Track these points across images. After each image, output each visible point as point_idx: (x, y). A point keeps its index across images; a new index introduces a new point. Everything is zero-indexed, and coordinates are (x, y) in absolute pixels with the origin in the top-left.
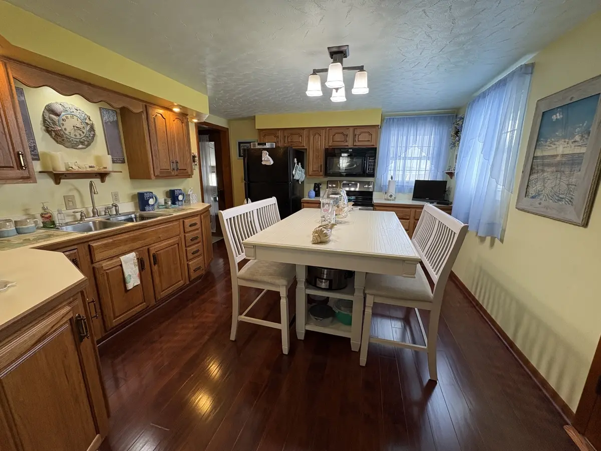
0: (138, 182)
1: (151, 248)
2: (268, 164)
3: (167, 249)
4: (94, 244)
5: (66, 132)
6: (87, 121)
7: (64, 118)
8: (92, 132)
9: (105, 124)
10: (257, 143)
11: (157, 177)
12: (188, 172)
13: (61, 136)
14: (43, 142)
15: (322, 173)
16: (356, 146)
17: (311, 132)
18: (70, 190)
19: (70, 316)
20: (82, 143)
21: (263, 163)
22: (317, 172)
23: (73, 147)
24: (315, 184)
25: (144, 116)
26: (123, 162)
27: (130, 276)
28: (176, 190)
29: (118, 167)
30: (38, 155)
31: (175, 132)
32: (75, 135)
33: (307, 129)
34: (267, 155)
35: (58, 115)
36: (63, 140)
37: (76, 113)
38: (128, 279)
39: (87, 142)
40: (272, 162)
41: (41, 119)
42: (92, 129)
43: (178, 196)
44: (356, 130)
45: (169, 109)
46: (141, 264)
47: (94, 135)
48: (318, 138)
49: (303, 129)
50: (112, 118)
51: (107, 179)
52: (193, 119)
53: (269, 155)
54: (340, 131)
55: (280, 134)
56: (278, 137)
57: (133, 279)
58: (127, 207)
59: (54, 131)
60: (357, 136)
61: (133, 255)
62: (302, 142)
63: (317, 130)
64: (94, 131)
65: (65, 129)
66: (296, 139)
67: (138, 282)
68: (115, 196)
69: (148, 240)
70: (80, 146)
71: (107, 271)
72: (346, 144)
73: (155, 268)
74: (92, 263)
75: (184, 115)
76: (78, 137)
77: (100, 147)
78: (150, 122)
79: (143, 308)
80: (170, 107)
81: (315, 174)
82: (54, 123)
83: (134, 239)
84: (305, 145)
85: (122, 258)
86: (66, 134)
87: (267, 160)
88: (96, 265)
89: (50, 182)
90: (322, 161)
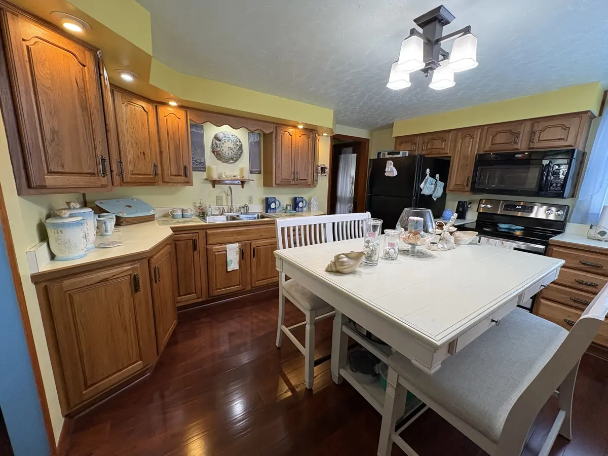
0: (269, 189)
1: (253, 243)
2: (391, 175)
3: (267, 247)
4: (209, 232)
5: (223, 152)
6: (238, 143)
7: (223, 142)
8: (240, 151)
9: (250, 144)
10: (387, 153)
11: (278, 185)
12: (308, 182)
13: (220, 155)
14: (209, 159)
15: (469, 188)
16: (533, 148)
17: (460, 134)
18: (221, 192)
19: (130, 272)
20: (232, 159)
21: (386, 174)
22: (460, 187)
23: (226, 162)
24: (459, 202)
25: (274, 135)
26: (260, 173)
27: (231, 261)
28: (299, 197)
29: (255, 176)
30: (205, 168)
31: (300, 147)
32: (228, 154)
33: (455, 132)
34: (392, 166)
35: (219, 140)
36: (221, 157)
37: (232, 138)
38: (228, 263)
39: (236, 158)
40: (395, 173)
41: (211, 144)
42: (241, 147)
43: (298, 203)
44: (536, 124)
45: (295, 127)
46: (242, 254)
47: (241, 153)
48: (469, 142)
49: (449, 131)
50: (256, 139)
51: (245, 185)
52: (323, 133)
53: (394, 166)
54: (506, 128)
55: (418, 139)
56: (415, 144)
57: (233, 263)
58: (257, 208)
59: (216, 151)
60: (537, 135)
61: (237, 245)
62: (444, 149)
63: (468, 132)
64: (242, 150)
65: (223, 150)
66: (437, 144)
67: (237, 268)
68: (250, 199)
69: (251, 236)
70: (231, 161)
71: (216, 253)
72: (515, 146)
73: (254, 260)
74: (207, 245)
75: (311, 131)
76: (230, 154)
77: (245, 162)
78: (278, 140)
79: (239, 289)
80: (296, 125)
81: (459, 190)
82: (217, 146)
83: (239, 233)
84: (448, 151)
85: (228, 246)
86: (222, 153)
87: (391, 170)
88: (209, 247)
89: (210, 185)
90: (469, 172)
